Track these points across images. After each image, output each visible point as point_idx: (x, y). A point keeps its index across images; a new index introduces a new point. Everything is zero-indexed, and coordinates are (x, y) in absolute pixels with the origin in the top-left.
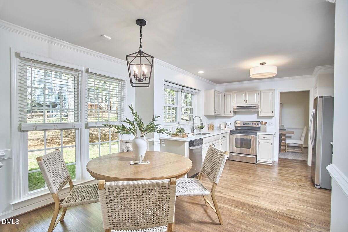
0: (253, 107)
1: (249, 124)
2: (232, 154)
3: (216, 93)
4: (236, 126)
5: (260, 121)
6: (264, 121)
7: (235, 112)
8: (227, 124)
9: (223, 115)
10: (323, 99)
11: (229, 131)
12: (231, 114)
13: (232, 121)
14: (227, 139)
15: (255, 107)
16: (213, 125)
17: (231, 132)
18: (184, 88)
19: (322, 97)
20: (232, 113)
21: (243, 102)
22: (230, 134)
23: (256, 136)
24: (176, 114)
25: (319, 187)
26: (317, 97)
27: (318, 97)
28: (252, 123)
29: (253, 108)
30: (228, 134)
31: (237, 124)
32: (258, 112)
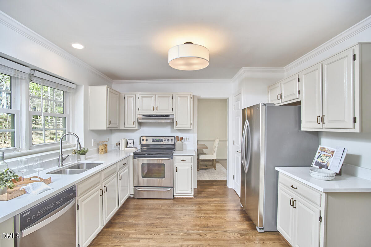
0: (166, 116)
1: (160, 140)
2: (137, 188)
3: (110, 92)
4: (142, 144)
5: (174, 137)
6: (180, 135)
7: (140, 124)
8: (129, 141)
9: (122, 127)
10: (266, 107)
11: (132, 154)
12: (134, 126)
13: (136, 136)
14: (128, 167)
15: (168, 116)
16: (106, 145)
17: (136, 155)
18: (37, 74)
19: (265, 105)
20: (136, 124)
21: (152, 109)
22: (134, 158)
23: (172, 159)
24: (13, 130)
25: (262, 231)
26: (259, 104)
27: (261, 104)
28: (164, 138)
29: (166, 118)
30: (131, 158)
31: (143, 140)
32: (172, 124)
